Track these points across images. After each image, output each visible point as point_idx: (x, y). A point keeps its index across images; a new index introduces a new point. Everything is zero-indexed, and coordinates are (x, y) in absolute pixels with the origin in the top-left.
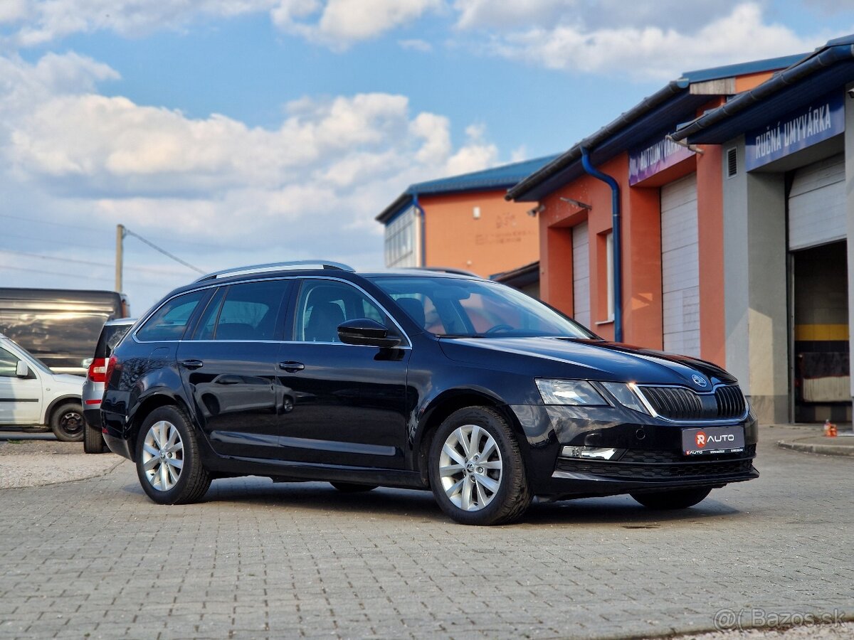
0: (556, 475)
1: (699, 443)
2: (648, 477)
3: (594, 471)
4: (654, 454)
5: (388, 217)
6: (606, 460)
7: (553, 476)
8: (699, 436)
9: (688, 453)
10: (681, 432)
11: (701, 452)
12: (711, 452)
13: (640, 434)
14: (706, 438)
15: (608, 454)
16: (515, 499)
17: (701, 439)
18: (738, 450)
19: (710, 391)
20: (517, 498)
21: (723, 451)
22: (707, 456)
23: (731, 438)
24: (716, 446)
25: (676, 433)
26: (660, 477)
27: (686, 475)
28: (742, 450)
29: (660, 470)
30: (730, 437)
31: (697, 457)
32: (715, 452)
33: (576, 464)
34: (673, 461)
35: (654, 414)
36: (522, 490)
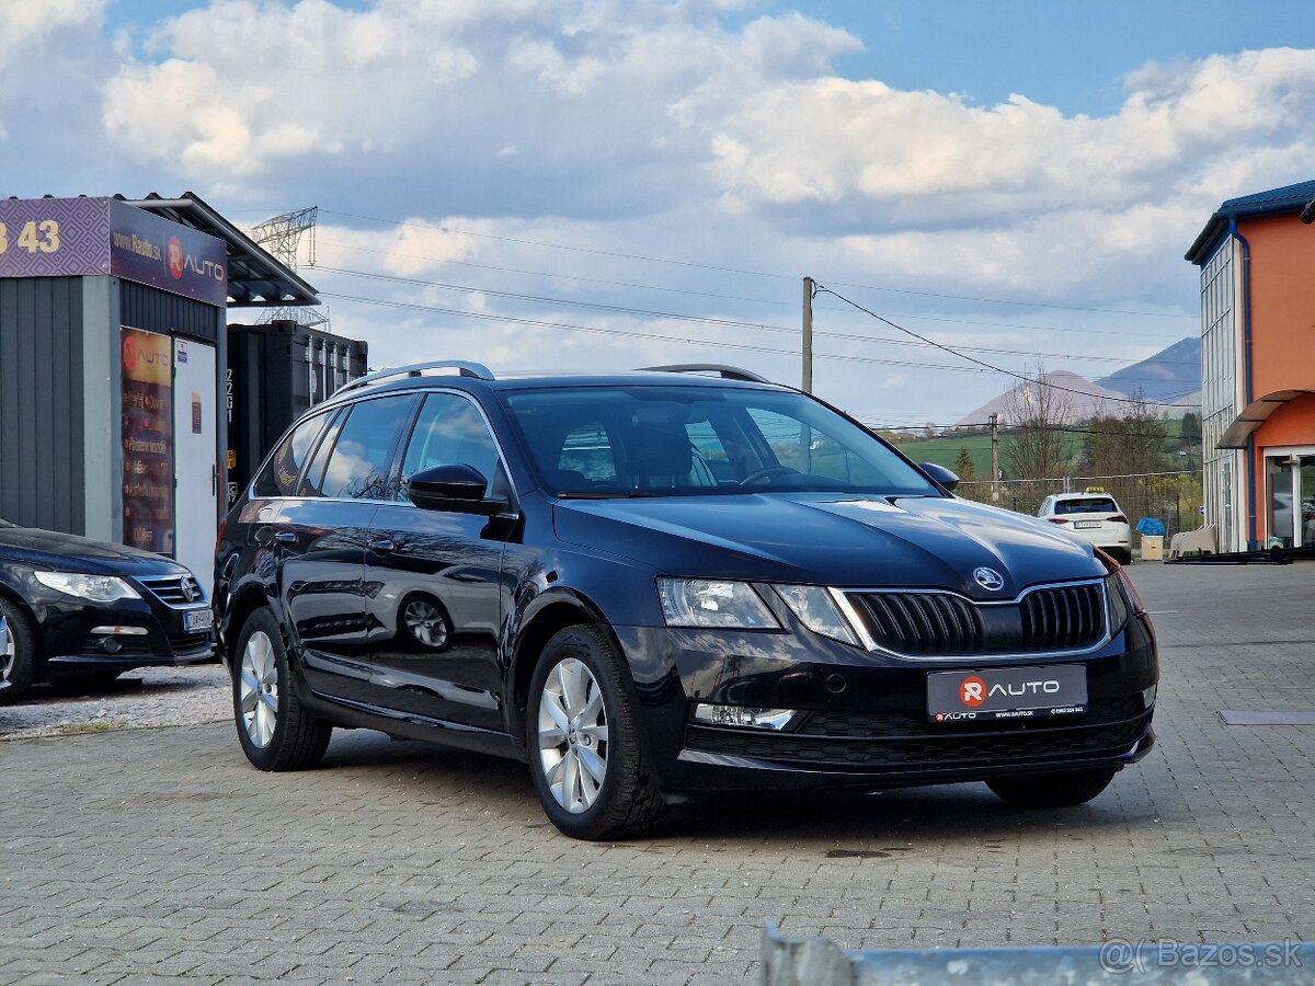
0: (687, 755)
1: (967, 699)
2: (856, 764)
3: (753, 750)
4: (868, 721)
5: (1202, 252)
6: (777, 731)
7: (680, 757)
8: (968, 686)
9: (940, 717)
10: (925, 679)
11: (972, 715)
12: (998, 715)
13: (836, 683)
14: (987, 688)
15: (779, 718)
16: (629, 797)
17: (972, 690)
18: (1071, 710)
19: (1013, 599)
20: (634, 794)
21: (1030, 713)
22: (986, 722)
23: (1054, 686)
24: (1012, 703)
25: (915, 680)
26: (882, 762)
27: (946, 757)
28: (1080, 710)
29: (882, 750)
30: (1051, 686)
31: (965, 725)
32: (1008, 715)
33: (720, 738)
34: (911, 734)
35: (870, 645)
36: (643, 780)
